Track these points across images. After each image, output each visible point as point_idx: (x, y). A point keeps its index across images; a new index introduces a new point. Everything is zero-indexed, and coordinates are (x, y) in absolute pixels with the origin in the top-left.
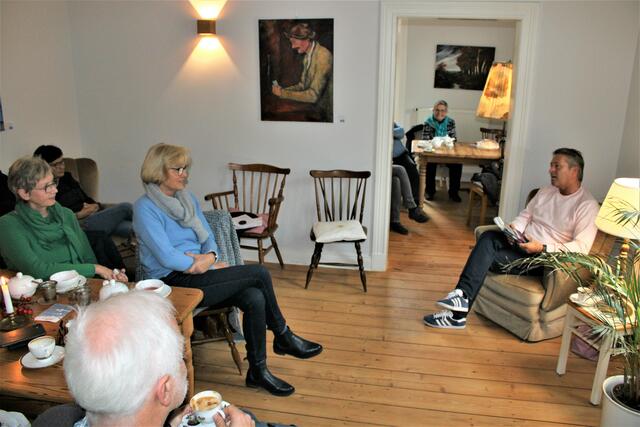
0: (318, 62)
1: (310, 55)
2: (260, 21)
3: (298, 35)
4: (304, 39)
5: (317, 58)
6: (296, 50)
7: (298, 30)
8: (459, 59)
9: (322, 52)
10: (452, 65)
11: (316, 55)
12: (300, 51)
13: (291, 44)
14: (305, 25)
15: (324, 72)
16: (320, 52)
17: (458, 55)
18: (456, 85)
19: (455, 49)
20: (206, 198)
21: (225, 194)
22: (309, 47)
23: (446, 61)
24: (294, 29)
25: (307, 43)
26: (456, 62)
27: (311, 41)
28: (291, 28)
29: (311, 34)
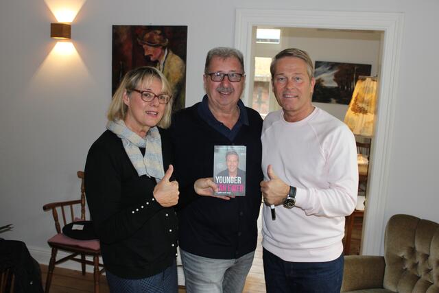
0: (170, 71)
1: (162, 62)
2: (114, 27)
3: (150, 42)
4: (156, 46)
5: (169, 67)
6: (148, 58)
7: (151, 37)
8: (336, 75)
9: (175, 61)
10: (329, 80)
11: (169, 63)
12: (152, 59)
13: (143, 51)
14: (159, 32)
15: (177, 80)
16: (173, 60)
17: (335, 71)
18: (333, 100)
19: (332, 65)
20: (45, 208)
21: (71, 203)
22: (162, 54)
23: (323, 76)
24: (147, 36)
25: (159, 50)
26: (333, 77)
27: (164, 48)
28: (144, 35)
29: (164, 42)
